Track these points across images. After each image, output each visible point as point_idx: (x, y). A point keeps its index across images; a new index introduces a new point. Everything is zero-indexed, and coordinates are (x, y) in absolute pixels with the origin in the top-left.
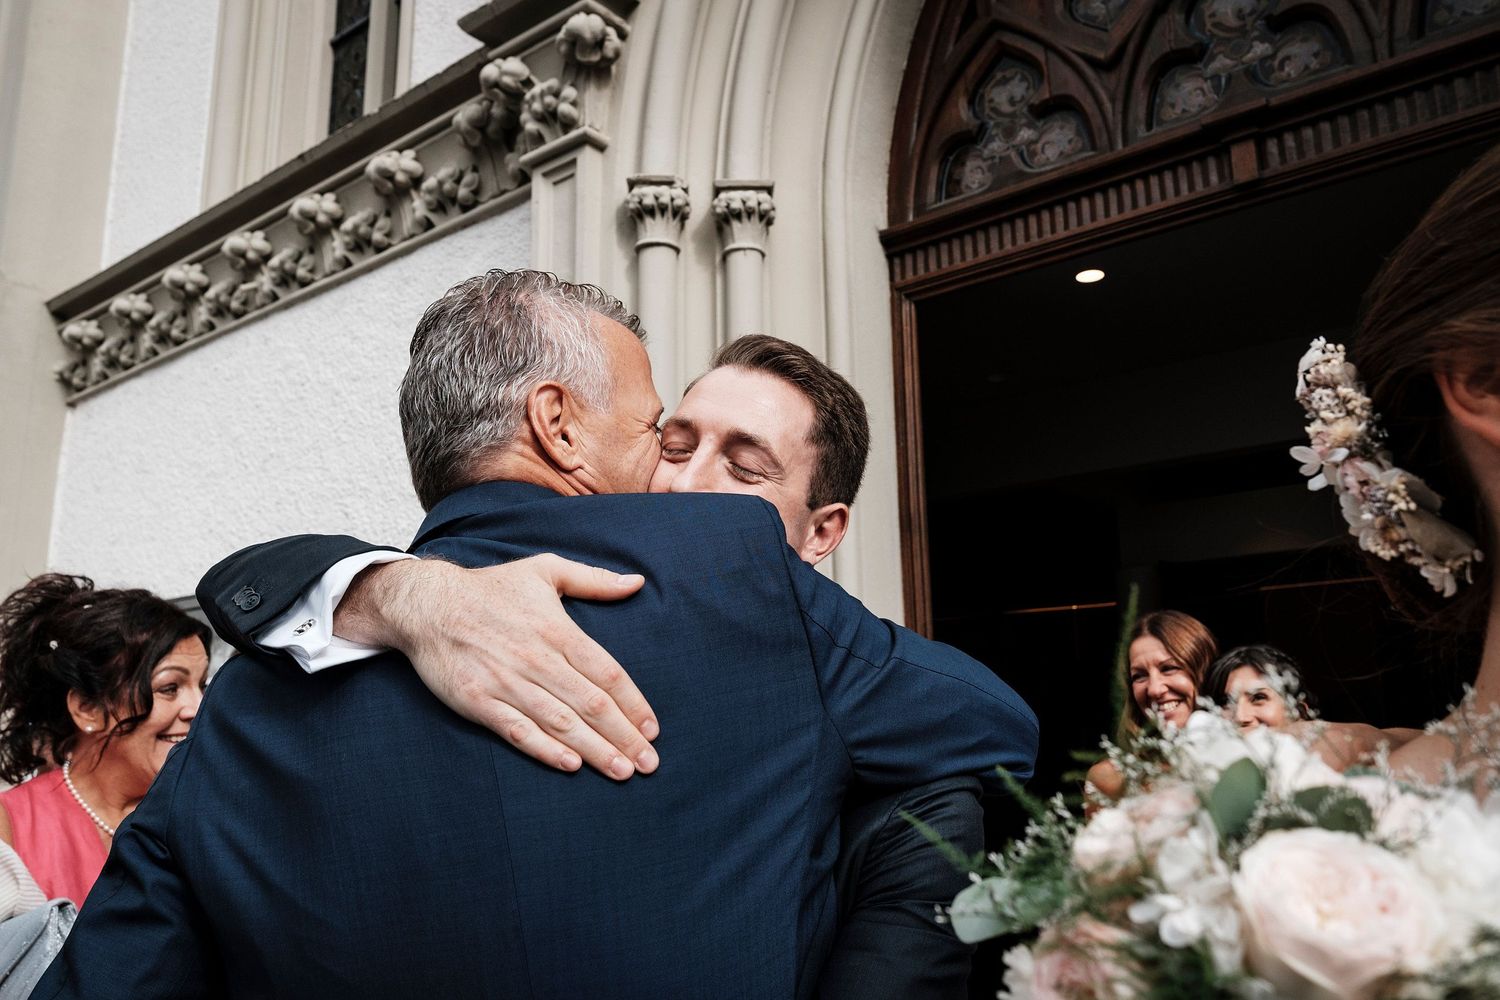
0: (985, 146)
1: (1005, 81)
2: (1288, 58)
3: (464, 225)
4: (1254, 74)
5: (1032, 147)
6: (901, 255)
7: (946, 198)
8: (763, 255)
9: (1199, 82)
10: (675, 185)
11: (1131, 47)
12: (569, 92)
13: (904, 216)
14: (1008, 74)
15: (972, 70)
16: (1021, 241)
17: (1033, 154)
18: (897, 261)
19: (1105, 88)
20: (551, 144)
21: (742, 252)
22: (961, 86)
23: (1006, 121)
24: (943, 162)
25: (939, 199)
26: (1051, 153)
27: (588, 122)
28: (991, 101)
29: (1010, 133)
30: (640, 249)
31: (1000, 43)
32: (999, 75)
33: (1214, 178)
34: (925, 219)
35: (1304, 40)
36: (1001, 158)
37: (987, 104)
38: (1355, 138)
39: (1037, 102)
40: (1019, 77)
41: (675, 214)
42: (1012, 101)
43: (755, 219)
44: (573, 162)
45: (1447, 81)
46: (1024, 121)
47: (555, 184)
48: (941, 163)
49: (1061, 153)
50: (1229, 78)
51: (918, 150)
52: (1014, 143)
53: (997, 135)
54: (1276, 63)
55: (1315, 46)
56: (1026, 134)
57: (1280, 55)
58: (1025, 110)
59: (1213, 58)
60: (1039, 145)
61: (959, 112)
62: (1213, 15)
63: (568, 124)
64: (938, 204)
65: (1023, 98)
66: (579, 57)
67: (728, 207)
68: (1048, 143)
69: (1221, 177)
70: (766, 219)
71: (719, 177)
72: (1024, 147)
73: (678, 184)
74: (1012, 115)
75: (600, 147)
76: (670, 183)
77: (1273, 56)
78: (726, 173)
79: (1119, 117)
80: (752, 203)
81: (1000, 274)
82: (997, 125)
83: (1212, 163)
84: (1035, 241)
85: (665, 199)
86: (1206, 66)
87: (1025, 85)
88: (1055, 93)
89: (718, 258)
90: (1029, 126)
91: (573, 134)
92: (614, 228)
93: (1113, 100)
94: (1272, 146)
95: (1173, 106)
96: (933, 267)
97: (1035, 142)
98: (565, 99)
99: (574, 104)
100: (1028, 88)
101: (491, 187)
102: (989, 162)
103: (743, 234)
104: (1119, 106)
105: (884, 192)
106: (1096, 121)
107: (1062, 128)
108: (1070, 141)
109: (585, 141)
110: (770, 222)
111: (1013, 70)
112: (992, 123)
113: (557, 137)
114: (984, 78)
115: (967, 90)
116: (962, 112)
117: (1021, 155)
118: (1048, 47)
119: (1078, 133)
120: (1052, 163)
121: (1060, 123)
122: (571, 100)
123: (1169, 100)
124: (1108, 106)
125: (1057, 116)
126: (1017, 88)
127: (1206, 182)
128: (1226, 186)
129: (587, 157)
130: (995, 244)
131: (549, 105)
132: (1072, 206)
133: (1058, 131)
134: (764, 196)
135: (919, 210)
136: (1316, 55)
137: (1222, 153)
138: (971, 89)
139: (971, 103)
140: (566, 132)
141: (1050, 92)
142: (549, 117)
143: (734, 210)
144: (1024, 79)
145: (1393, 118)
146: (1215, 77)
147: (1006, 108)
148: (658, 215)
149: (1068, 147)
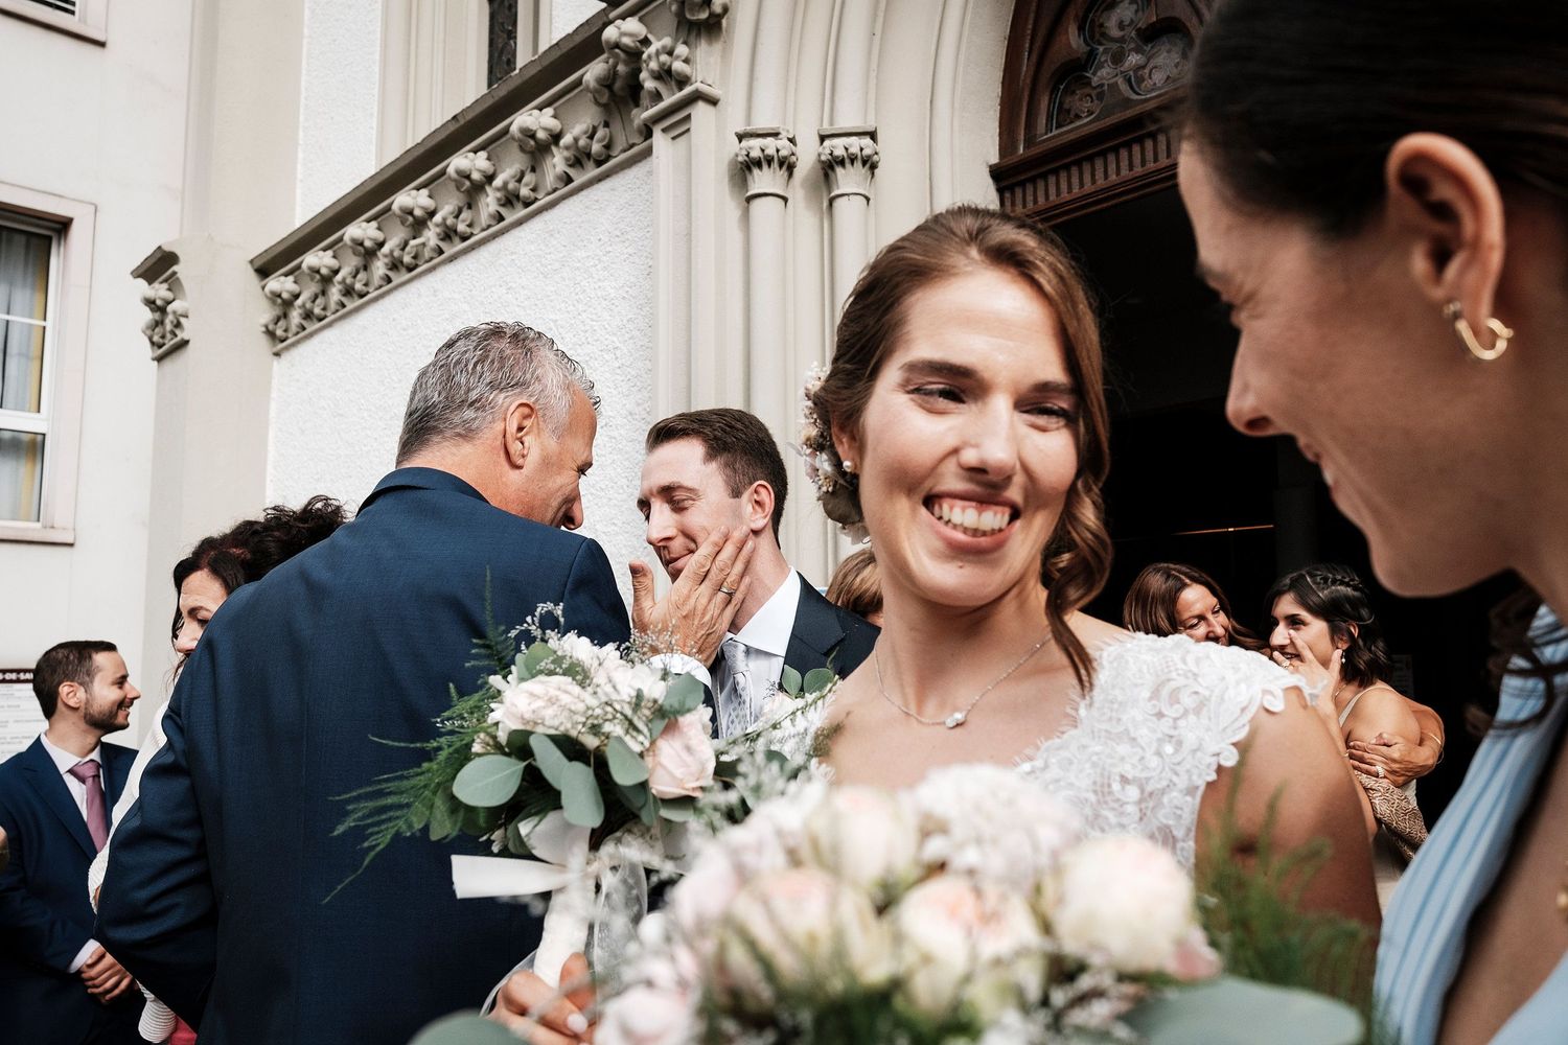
0: (1094, 74)
1: (1115, 4)
3: (599, 179)
5: (1140, 72)
6: (1011, 188)
7: (1057, 128)
8: (868, 199)
10: (780, 136)
12: (682, 50)
13: (1016, 148)
16: (1125, 172)
17: (1140, 80)
18: (1007, 195)
20: (668, 100)
21: (846, 198)
22: (1071, 11)
23: (1115, 46)
24: (1054, 90)
25: (1049, 129)
26: (1158, 77)
27: (699, 80)
28: (1102, 25)
29: (1118, 59)
30: (749, 199)
34: (1035, 151)
36: (1109, 86)
37: (1097, 29)
39: (1144, 26)
41: (781, 165)
42: (1121, 26)
43: (858, 164)
44: (688, 117)
46: (1132, 45)
47: (673, 138)
48: (1051, 95)
49: (1168, 77)
51: (1028, 81)
52: (1122, 69)
53: (1106, 61)
56: (1134, 59)
58: (1133, 34)
60: (1147, 71)
61: (1068, 39)
63: (683, 81)
64: (1050, 135)
65: (1132, 21)
66: (688, 16)
67: (832, 154)
68: (1156, 67)
70: (870, 164)
71: (826, 125)
72: (1131, 73)
73: (784, 134)
74: (1122, 40)
75: (713, 102)
76: (776, 135)
78: (831, 123)
80: (854, 150)
81: (1099, 207)
82: (1106, 51)
84: (1138, 170)
85: (771, 151)
87: (1135, 7)
88: (1162, 15)
89: (825, 204)
90: (1138, 50)
91: (688, 90)
92: (727, 179)
96: (1041, 199)
97: (1144, 67)
98: (678, 57)
99: (686, 61)
100: (1137, 11)
101: (620, 143)
102: (1099, 90)
103: (848, 180)
105: (997, 124)
107: (1169, 51)
108: (1176, 66)
109: (698, 96)
110: (873, 167)
112: (1101, 49)
113: (674, 94)
115: (1076, 15)
116: (1073, 39)
117: (1129, 81)
119: (1185, 56)
120: (1159, 88)
121: (1168, 46)
122: (683, 58)
125: (1165, 39)
126: (1127, 11)
129: (700, 111)
130: (1099, 175)
131: (664, 64)
133: (1165, 54)
134: (867, 141)
135: (1029, 143)
138: (1081, 14)
139: (1081, 29)
140: (681, 89)
141: (1157, 16)
142: (665, 75)
143: (838, 157)
147: (1116, 33)
148: (765, 166)
149: (1175, 71)
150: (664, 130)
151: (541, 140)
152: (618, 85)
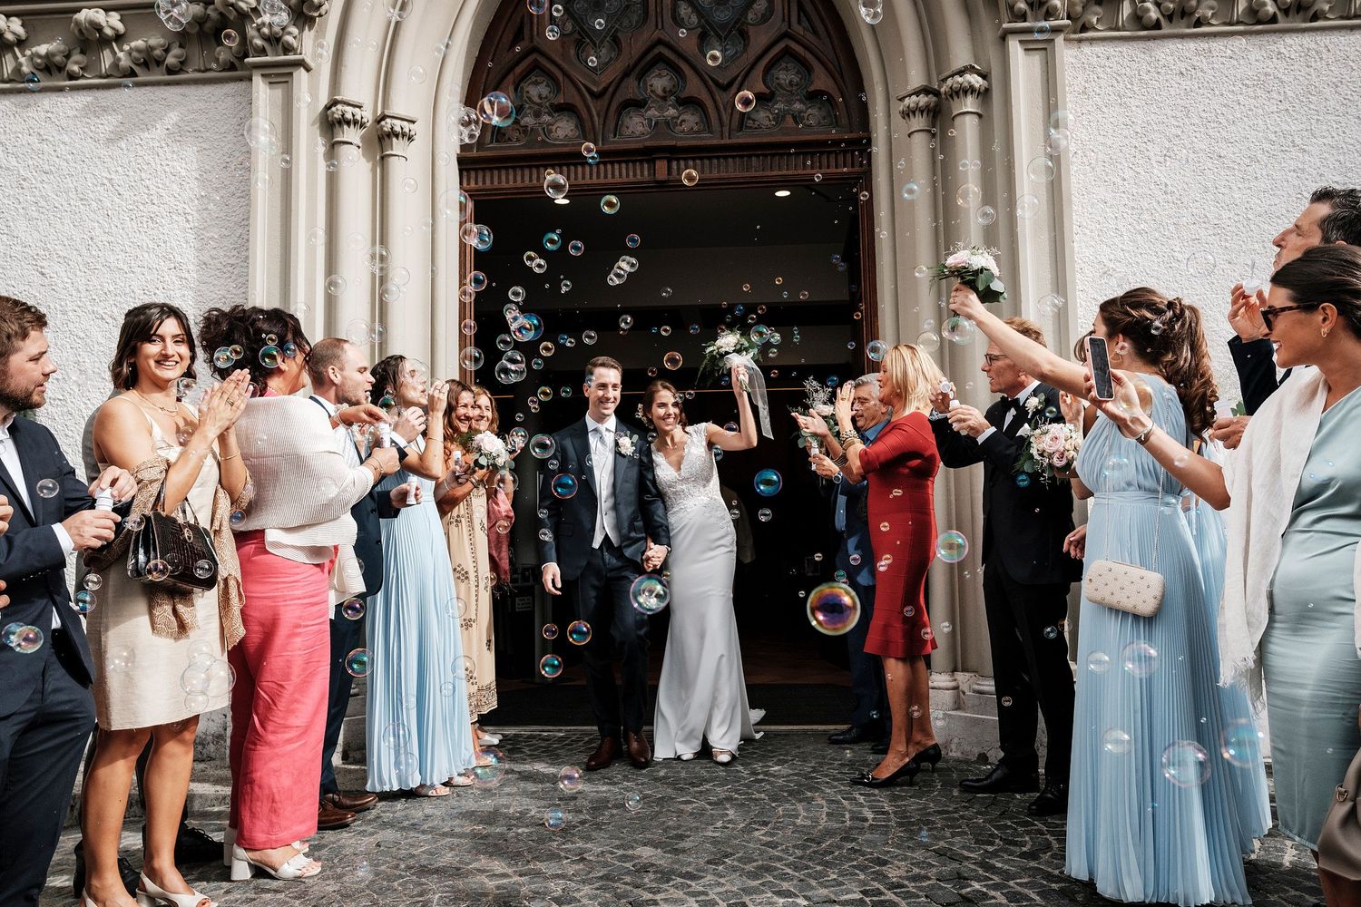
0: (522, 118)
1: (536, 83)
2: (684, 121)
4: (668, 124)
5: (550, 127)
6: (468, 171)
7: (496, 142)
8: (406, 159)
9: (642, 120)
10: (362, 109)
11: (611, 90)
12: (295, 30)
13: (472, 148)
14: (539, 79)
15: (518, 70)
17: (550, 131)
18: (465, 173)
19: (596, 108)
20: (272, 58)
21: (395, 157)
22: (511, 77)
23: (536, 107)
25: (492, 142)
26: (561, 133)
27: (304, 53)
28: (528, 92)
29: (537, 115)
30: (335, 144)
31: (536, 60)
32: (534, 79)
33: (646, 173)
34: (484, 153)
35: (693, 114)
36: (532, 129)
37: (525, 94)
38: (711, 172)
39: (556, 103)
40: (545, 83)
41: (360, 127)
42: (540, 97)
43: (405, 138)
44: (289, 74)
45: (750, 156)
46: (546, 110)
47: (271, 83)
49: (566, 135)
50: (656, 123)
52: (540, 121)
53: (530, 113)
54: (679, 121)
55: (697, 120)
56: (546, 118)
57: (681, 119)
58: (547, 104)
59: (650, 108)
60: (554, 128)
62: (651, 86)
63: (288, 49)
64: (491, 145)
65: (546, 97)
66: (305, 10)
67: (392, 128)
68: (559, 127)
69: (649, 174)
70: (411, 139)
71: (380, 109)
72: (545, 126)
73: (364, 108)
74: (540, 105)
75: (308, 69)
76: (360, 107)
77: (678, 118)
78: (384, 108)
79: (601, 126)
80: (405, 129)
81: (528, 196)
82: (530, 108)
83: (646, 166)
86: (646, 112)
87: (549, 90)
88: (567, 101)
89: (380, 157)
90: (550, 114)
91: (292, 57)
93: (598, 115)
94: (674, 164)
95: (628, 128)
96: (488, 182)
97: (552, 124)
98: (290, 33)
99: (296, 38)
100: (550, 93)
101: (197, 61)
102: (524, 128)
103: (398, 146)
104: (602, 119)
106: (588, 125)
107: (568, 121)
108: (572, 130)
109: (301, 64)
110: (412, 142)
111: (542, 79)
112: (527, 106)
113: (279, 55)
114: (524, 77)
115: (514, 82)
116: (511, 94)
117: (544, 129)
118: (565, 74)
119: (576, 127)
120: (561, 141)
121: (567, 118)
122: (294, 35)
123: (625, 123)
124: (596, 118)
125: (566, 114)
126: (543, 90)
127: (642, 174)
128: (651, 178)
129: (300, 74)
130: (527, 179)
131: (275, 33)
132: (572, 168)
133: (565, 122)
134: (411, 126)
135: (480, 146)
136: (697, 123)
137: (652, 162)
138: (516, 81)
139: (516, 90)
140: (286, 54)
141: (564, 99)
142: (274, 40)
144: (547, 86)
145: (727, 167)
146: (650, 120)
147: (536, 99)
148: (352, 126)
149: (570, 133)
150: (262, 75)
151: (107, 35)
152: (208, 25)
